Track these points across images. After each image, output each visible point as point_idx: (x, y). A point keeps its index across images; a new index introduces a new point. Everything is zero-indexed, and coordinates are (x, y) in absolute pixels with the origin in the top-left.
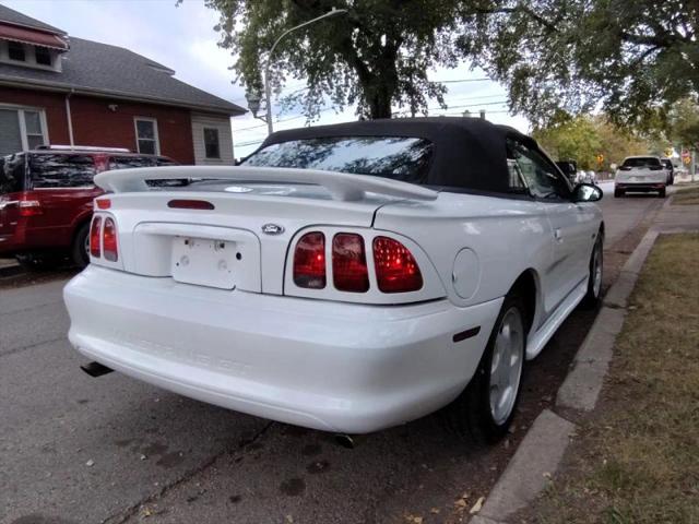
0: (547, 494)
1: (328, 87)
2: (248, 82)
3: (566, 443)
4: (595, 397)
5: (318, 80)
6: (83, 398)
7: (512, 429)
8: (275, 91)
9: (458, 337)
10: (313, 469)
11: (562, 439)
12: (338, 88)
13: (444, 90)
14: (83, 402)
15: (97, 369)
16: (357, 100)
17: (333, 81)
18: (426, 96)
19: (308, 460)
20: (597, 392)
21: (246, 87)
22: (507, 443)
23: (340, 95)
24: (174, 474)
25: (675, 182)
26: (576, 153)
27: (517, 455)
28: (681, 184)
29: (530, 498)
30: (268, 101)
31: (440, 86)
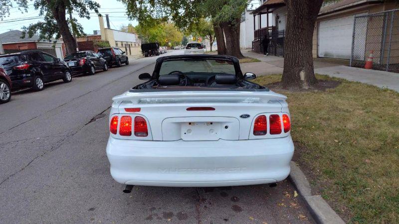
10: (235, 201)
13: (98, 6)
18: (88, 8)
19: (228, 198)
31: (96, 3)
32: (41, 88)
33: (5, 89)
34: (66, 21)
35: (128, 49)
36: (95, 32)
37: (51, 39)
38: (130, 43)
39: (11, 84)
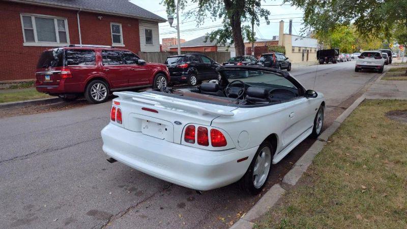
0: (266, 214)
1: (209, 7)
2: (168, 4)
3: (280, 197)
4: (297, 180)
5: (204, 3)
6: (103, 168)
7: (264, 190)
8: (182, 8)
9: (239, 161)
10: (189, 200)
11: (279, 195)
12: (214, 8)
13: (268, 13)
14: (104, 170)
15: (112, 160)
16: (224, 16)
17: (212, 4)
18: (259, 16)
19: (188, 197)
20: (299, 178)
21: (166, 6)
22: (260, 195)
23: (215, 12)
24: (141, 198)
25: (393, 62)
26: (340, 45)
27: (261, 199)
28: (396, 64)
29: (261, 214)
30: (177, 14)
31: (267, 11)
32: (194, 84)
33: (164, 81)
34: (240, 28)
35: (305, 55)
36: (274, 37)
37: (225, 44)
38: (309, 49)
39: (169, 79)
